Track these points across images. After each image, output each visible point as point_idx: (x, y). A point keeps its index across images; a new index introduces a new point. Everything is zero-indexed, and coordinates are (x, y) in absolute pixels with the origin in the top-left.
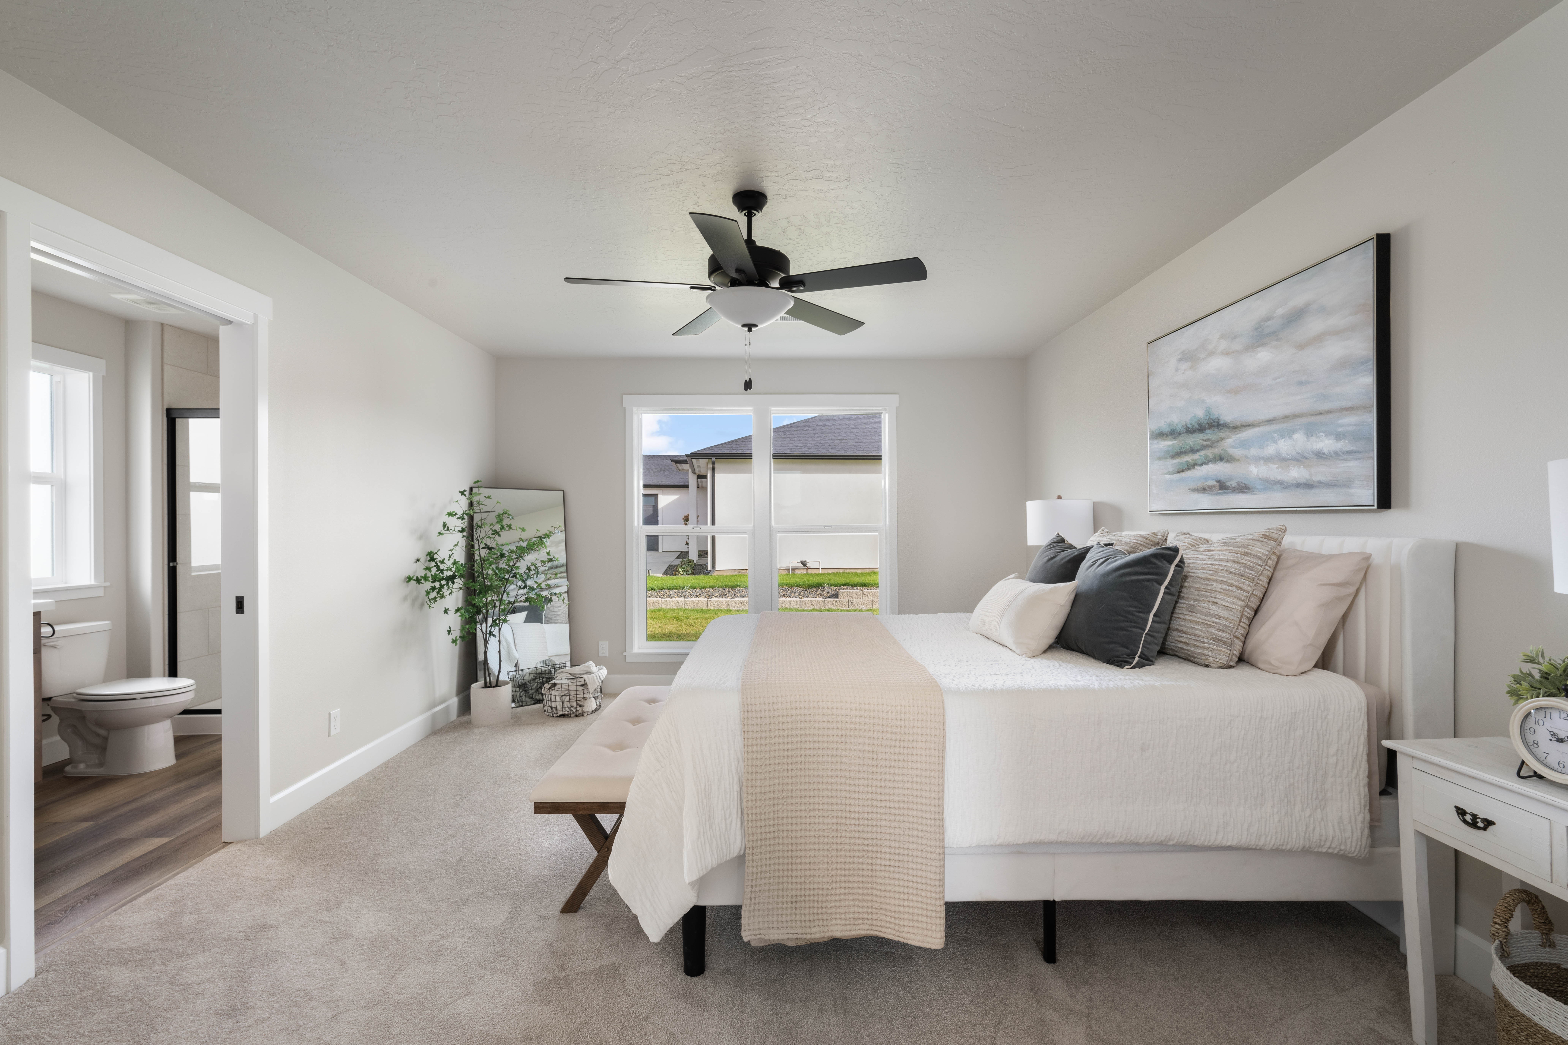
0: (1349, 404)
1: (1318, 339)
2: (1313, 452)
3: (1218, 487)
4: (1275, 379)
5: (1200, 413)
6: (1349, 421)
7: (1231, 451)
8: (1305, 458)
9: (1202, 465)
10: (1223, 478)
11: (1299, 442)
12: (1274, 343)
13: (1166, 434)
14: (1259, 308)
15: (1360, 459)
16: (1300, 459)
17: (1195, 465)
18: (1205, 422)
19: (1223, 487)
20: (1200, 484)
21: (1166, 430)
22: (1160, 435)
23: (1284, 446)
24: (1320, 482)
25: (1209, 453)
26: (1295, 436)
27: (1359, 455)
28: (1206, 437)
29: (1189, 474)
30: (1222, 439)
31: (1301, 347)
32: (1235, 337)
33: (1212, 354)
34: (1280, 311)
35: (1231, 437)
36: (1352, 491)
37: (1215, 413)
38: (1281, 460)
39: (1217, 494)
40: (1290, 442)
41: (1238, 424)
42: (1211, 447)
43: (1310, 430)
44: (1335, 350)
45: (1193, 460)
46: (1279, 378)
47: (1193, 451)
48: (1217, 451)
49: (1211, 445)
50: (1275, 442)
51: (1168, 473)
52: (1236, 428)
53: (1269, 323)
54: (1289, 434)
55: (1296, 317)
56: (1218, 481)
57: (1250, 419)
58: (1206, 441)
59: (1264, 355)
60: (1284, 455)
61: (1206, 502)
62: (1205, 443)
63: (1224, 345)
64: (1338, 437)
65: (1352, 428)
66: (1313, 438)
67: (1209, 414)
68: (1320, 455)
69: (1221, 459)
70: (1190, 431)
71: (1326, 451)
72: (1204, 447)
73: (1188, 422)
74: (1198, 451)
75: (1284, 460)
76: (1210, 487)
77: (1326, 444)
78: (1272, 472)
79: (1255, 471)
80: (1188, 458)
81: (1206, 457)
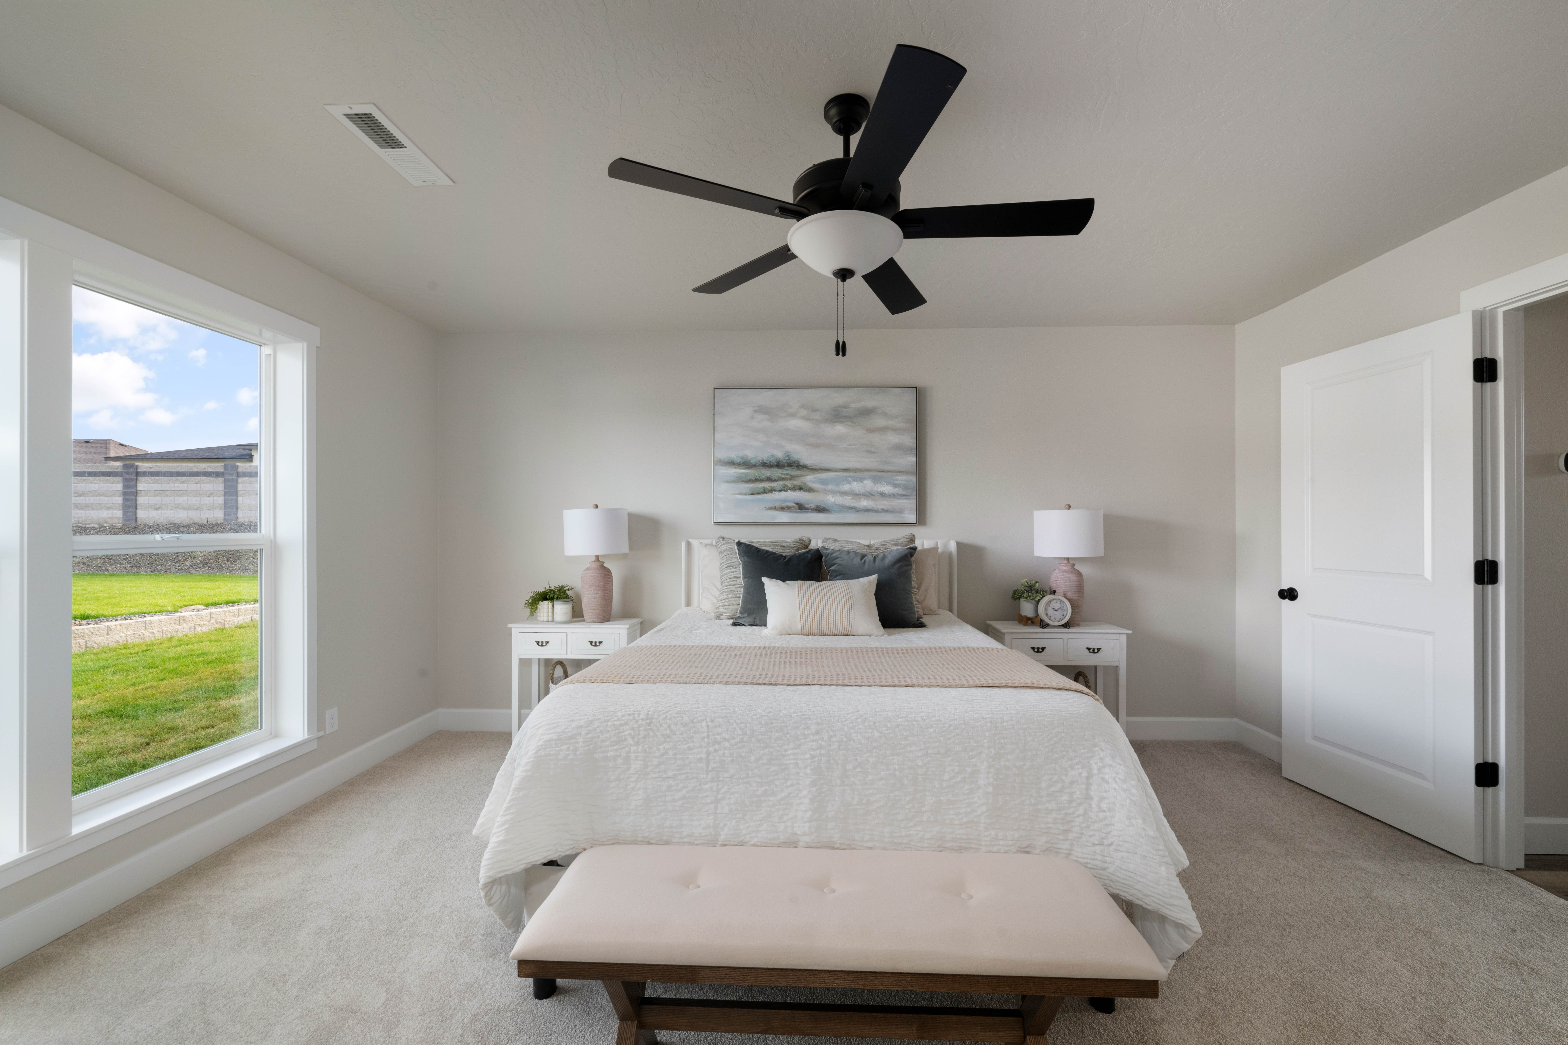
0: (902, 469)
1: (883, 430)
2: (878, 493)
3: (797, 508)
4: (850, 445)
5: (779, 454)
6: (901, 479)
7: (811, 485)
8: (872, 495)
9: (780, 491)
10: (802, 502)
11: (868, 485)
12: (849, 423)
13: (737, 463)
14: (839, 398)
15: (908, 499)
16: (868, 495)
17: (772, 490)
18: (785, 461)
19: (801, 507)
20: (777, 505)
21: (738, 460)
22: (731, 463)
23: (856, 486)
24: (883, 509)
25: (789, 484)
26: (865, 482)
27: (908, 497)
28: (785, 472)
29: (765, 496)
30: (802, 476)
31: (871, 431)
32: (815, 411)
33: (792, 415)
34: (854, 405)
35: (810, 475)
36: (903, 515)
37: (795, 457)
38: (855, 495)
39: (796, 512)
40: (861, 484)
41: (817, 467)
42: (791, 480)
43: (876, 480)
44: (894, 439)
45: (770, 487)
46: (853, 445)
47: (769, 479)
48: (796, 483)
49: (792, 478)
50: (850, 483)
51: (740, 494)
52: (814, 470)
53: (845, 409)
54: (861, 480)
55: (866, 412)
56: (797, 504)
57: (829, 466)
58: (784, 474)
59: (840, 429)
60: (858, 492)
61: (784, 517)
62: (783, 476)
63: (804, 412)
64: (895, 486)
65: (903, 482)
66: (877, 485)
67: (788, 456)
68: (883, 495)
69: (801, 489)
70: (765, 465)
71: (887, 492)
72: (782, 479)
73: (765, 459)
74: (775, 481)
75: (856, 495)
76: (789, 508)
77: (887, 489)
78: (848, 501)
79: (831, 500)
80: (767, 485)
81: (785, 486)
